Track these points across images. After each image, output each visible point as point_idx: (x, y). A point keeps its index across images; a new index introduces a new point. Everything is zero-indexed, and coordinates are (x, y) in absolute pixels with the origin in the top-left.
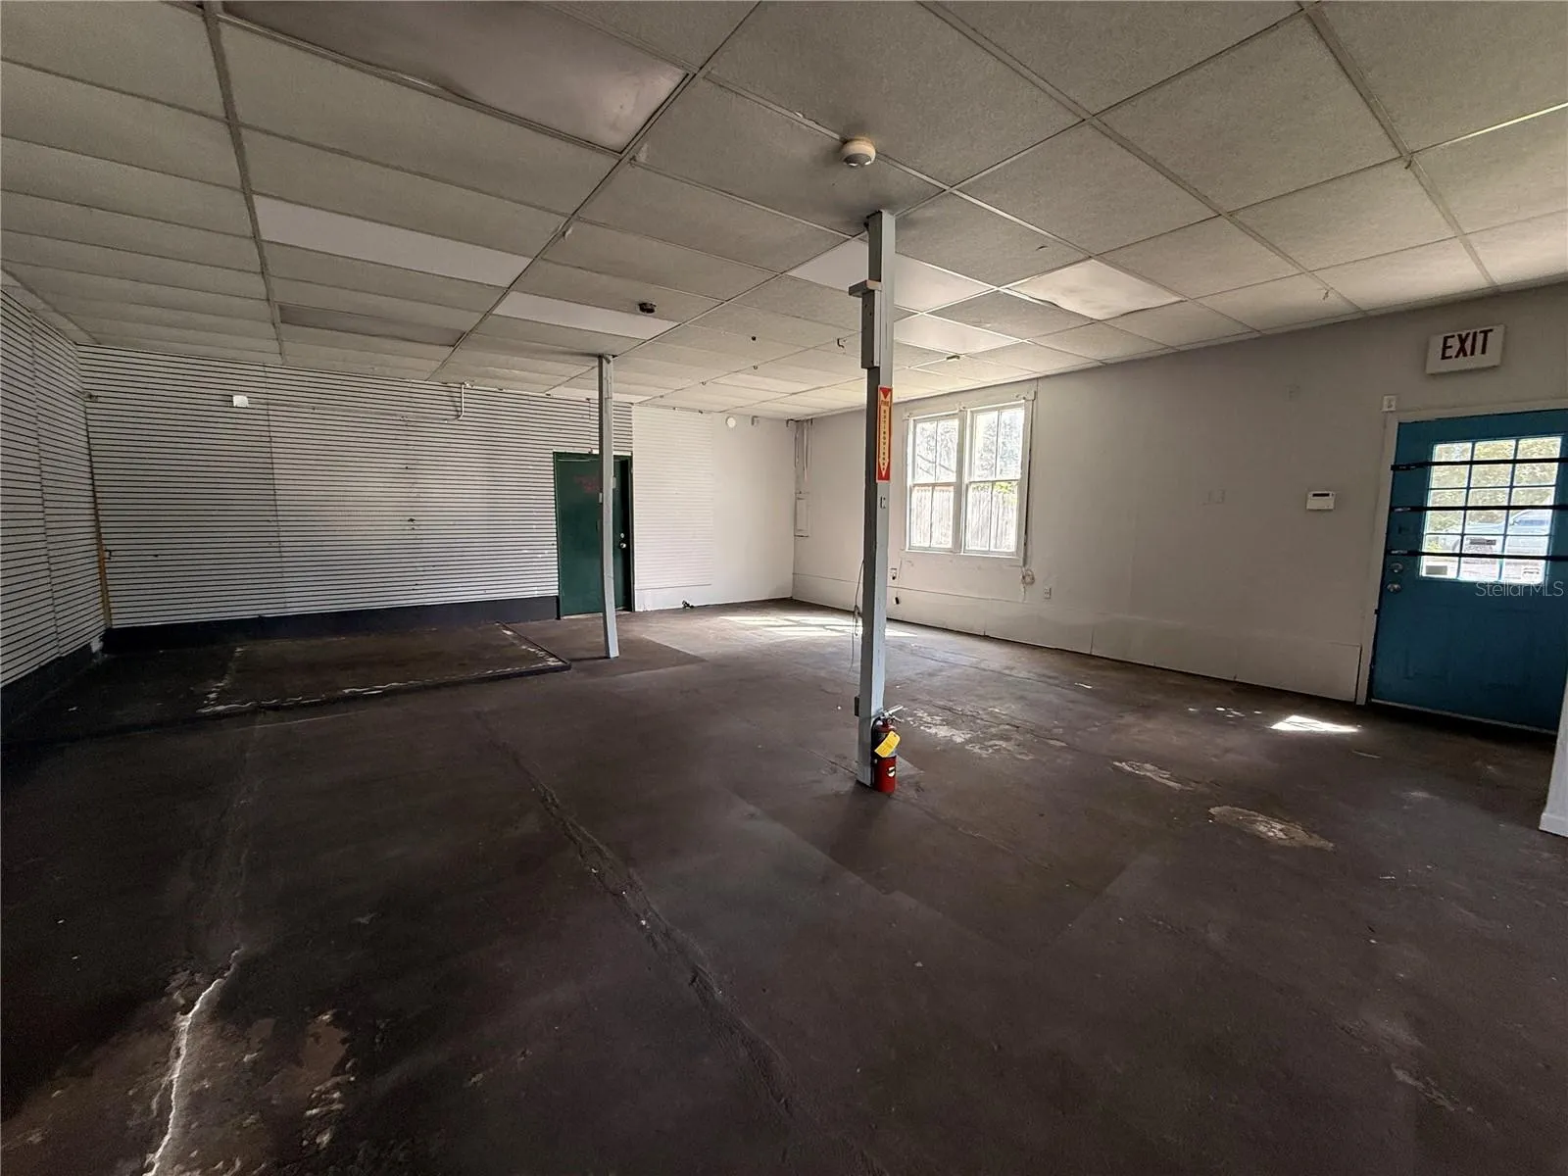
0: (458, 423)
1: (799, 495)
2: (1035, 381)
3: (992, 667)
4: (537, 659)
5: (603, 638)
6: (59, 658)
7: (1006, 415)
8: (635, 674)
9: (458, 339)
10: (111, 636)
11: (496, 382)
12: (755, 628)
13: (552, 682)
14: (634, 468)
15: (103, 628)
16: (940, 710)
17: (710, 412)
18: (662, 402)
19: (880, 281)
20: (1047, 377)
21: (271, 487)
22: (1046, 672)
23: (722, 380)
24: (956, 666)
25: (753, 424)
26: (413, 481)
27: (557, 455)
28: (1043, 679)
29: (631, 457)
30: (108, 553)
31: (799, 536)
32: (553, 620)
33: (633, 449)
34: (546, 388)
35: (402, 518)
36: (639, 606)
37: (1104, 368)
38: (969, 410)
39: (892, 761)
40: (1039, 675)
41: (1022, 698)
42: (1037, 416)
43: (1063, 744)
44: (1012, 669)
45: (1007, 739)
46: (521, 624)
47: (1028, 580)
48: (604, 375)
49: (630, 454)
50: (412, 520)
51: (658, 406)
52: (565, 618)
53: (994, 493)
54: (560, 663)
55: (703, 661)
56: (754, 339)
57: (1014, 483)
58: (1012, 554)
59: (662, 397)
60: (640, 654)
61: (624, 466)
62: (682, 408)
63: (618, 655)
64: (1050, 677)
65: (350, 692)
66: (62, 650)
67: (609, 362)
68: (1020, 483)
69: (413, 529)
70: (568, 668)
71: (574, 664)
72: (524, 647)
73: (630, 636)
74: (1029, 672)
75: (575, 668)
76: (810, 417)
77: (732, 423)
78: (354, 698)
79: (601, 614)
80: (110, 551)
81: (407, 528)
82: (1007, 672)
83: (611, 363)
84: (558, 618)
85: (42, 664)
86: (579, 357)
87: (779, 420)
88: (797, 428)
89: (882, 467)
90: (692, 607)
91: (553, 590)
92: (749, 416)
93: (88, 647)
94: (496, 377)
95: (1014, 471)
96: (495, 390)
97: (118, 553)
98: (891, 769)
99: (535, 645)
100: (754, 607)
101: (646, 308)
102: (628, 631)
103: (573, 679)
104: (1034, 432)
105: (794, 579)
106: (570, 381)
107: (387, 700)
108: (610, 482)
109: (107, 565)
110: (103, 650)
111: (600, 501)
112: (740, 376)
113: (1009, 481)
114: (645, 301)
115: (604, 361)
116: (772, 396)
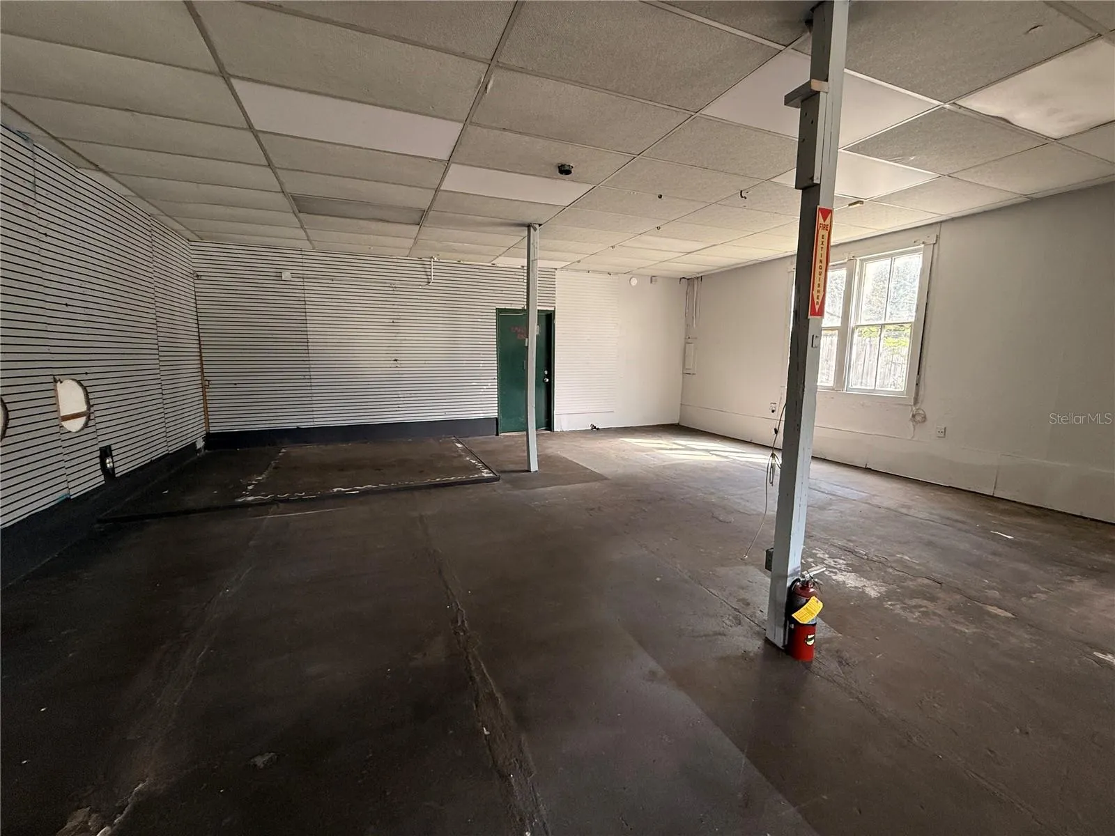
0: (429, 287)
1: (688, 340)
2: (939, 225)
3: (886, 503)
4: (474, 469)
5: (526, 454)
6: (168, 454)
7: (900, 262)
8: (549, 489)
9: (420, 218)
10: (210, 438)
11: (455, 255)
12: (651, 449)
13: (484, 490)
14: (556, 319)
15: (205, 432)
16: (841, 552)
17: (617, 274)
18: (578, 266)
19: (827, 80)
20: (953, 219)
21: (305, 337)
22: (950, 514)
23: (628, 243)
24: (844, 499)
25: (651, 282)
26: (397, 331)
27: (499, 311)
28: (948, 522)
29: (554, 311)
30: (207, 382)
31: (686, 374)
32: (494, 436)
33: (556, 305)
34: (492, 258)
35: (389, 359)
36: (557, 428)
37: (1030, 203)
38: (858, 259)
39: (811, 628)
40: (942, 517)
41: (930, 544)
42: (938, 259)
43: (1010, 615)
44: (909, 508)
45: (933, 599)
46: (470, 438)
47: (918, 419)
48: (531, 242)
49: (553, 309)
50: (396, 360)
51: (577, 271)
52: (502, 434)
53: (882, 336)
54: (492, 475)
55: (606, 479)
56: (660, 197)
57: (908, 326)
58: (901, 393)
59: (579, 262)
60: (556, 469)
61: (548, 319)
62: (594, 271)
63: (537, 469)
64: (957, 521)
65: (338, 491)
66: (170, 449)
67: (535, 230)
68: (914, 326)
69: (397, 367)
70: (497, 479)
71: (503, 476)
72: (468, 459)
73: (549, 451)
74: (932, 514)
75: (503, 479)
76: (701, 275)
77: (634, 282)
78: (340, 495)
79: (525, 433)
80: (209, 381)
81: (393, 366)
82: (904, 511)
83: (538, 231)
84: (497, 435)
85: (153, 459)
86: (513, 228)
87: (676, 279)
88: (689, 285)
89: (816, 300)
90: (598, 429)
91: (494, 414)
92: (648, 276)
93: (194, 444)
94: (455, 251)
95: (907, 313)
96: (455, 262)
97: (213, 382)
98: (809, 637)
99: (476, 458)
100: (649, 431)
101: (564, 170)
102: (548, 448)
103: (501, 490)
104: (933, 275)
105: (681, 410)
106: (508, 251)
107: (361, 499)
108: (534, 329)
109: (207, 390)
110: (205, 447)
111: (526, 345)
112: (644, 237)
113: (901, 324)
114: (564, 163)
115: (532, 230)
116: (670, 255)
